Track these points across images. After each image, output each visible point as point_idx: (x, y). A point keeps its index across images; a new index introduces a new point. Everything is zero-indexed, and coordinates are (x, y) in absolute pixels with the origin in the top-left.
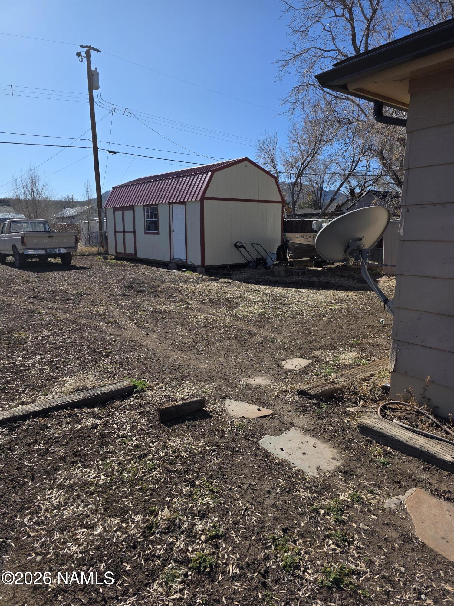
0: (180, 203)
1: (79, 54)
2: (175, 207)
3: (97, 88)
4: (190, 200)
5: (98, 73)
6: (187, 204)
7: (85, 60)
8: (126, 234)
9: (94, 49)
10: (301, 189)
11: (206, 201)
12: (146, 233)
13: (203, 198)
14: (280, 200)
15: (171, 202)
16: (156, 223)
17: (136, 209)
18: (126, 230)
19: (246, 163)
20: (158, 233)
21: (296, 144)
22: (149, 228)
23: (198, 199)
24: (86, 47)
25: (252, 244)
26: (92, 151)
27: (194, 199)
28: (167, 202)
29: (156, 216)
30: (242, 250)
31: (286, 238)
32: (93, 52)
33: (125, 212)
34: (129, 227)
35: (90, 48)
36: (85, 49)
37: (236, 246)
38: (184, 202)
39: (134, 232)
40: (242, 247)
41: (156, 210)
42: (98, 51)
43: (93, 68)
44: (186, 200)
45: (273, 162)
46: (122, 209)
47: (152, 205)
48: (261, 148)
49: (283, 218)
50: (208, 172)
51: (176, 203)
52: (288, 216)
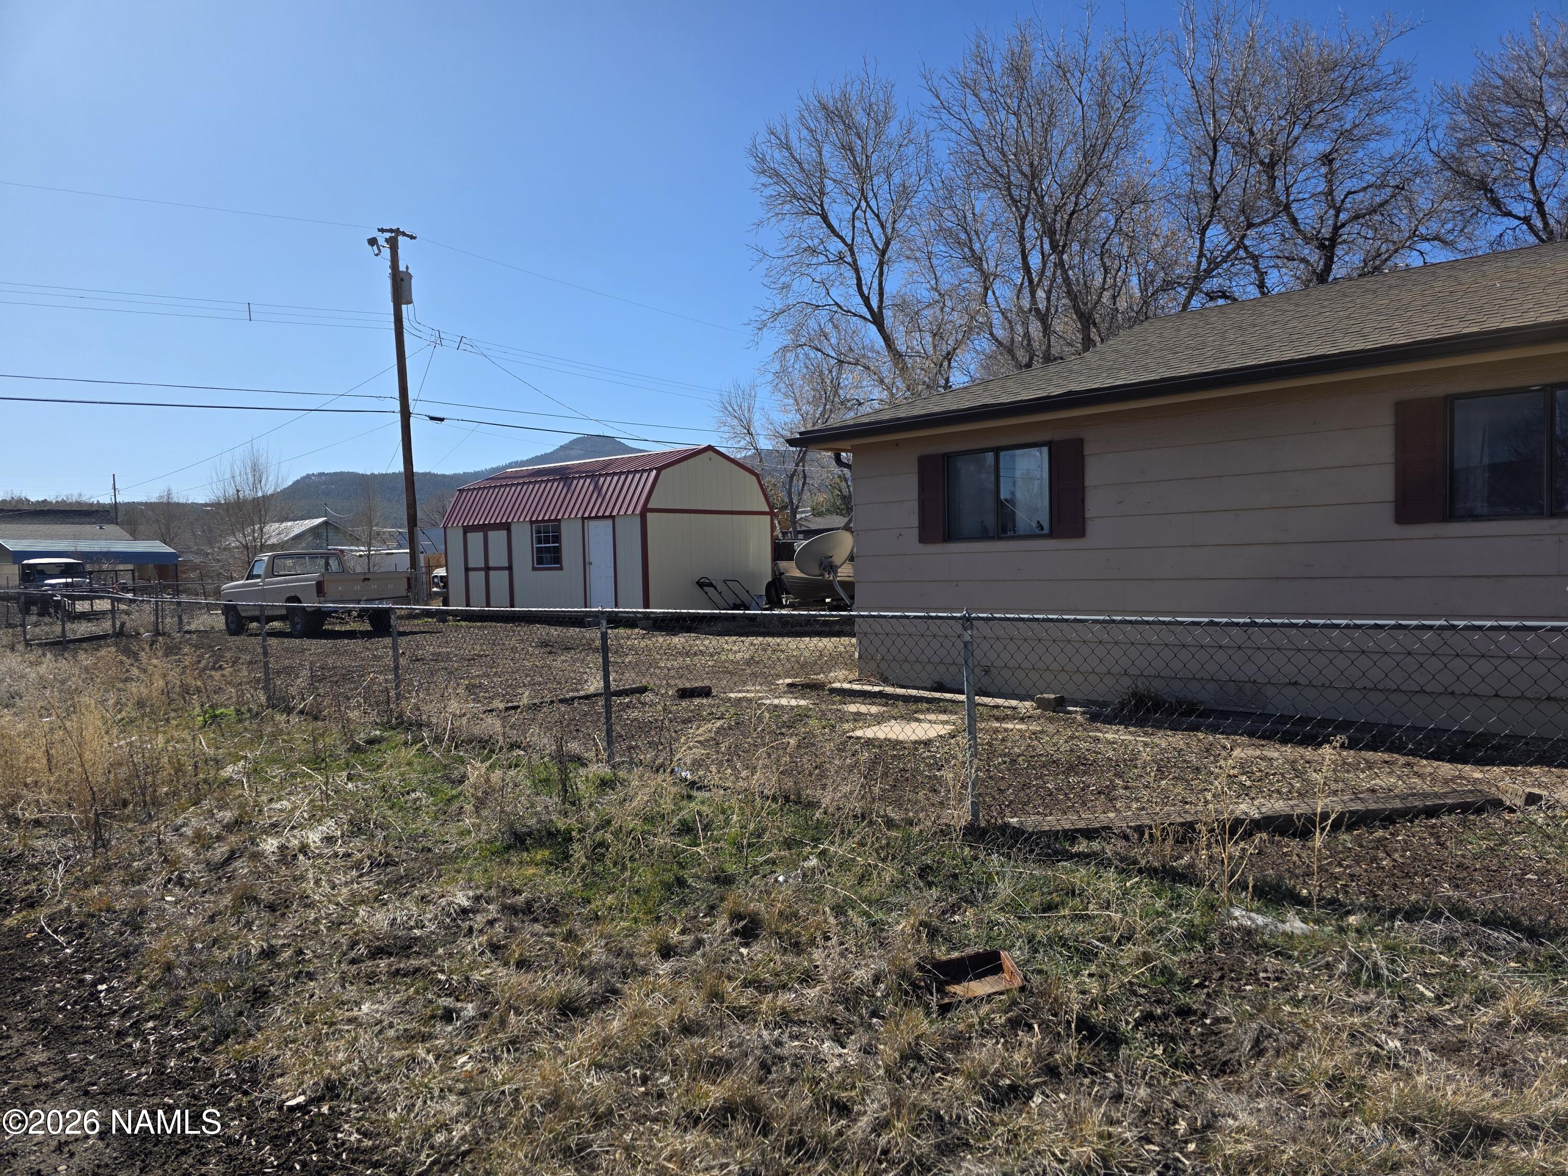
0: (603, 517)
1: (373, 242)
2: (592, 524)
3: (410, 302)
4: (622, 513)
5: (410, 277)
6: (617, 520)
7: (386, 252)
8: (492, 573)
9: (404, 234)
10: (804, 484)
11: (649, 515)
12: (534, 569)
13: (645, 510)
14: (767, 510)
15: (586, 515)
16: (558, 550)
17: (514, 528)
18: (491, 564)
19: (710, 453)
20: (561, 568)
21: (791, 401)
22: (540, 561)
23: (638, 511)
24: (391, 231)
25: (725, 581)
26: (398, 417)
27: (629, 512)
28: (579, 515)
29: (557, 539)
30: (710, 590)
31: (778, 569)
32: (401, 239)
33: (492, 534)
34: (498, 558)
35: (397, 232)
36: (388, 235)
37: (701, 584)
38: (611, 517)
39: (510, 568)
40: (711, 585)
41: (557, 529)
42: (412, 237)
43: (402, 268)
44: (614, 513)
45: (749, 433)
46: (485, 528)
47: (549, 520)
48: (726, 408)
49: (774, 539)
50: (651, 470)
51: (596, 517)
52: (784, 534)
